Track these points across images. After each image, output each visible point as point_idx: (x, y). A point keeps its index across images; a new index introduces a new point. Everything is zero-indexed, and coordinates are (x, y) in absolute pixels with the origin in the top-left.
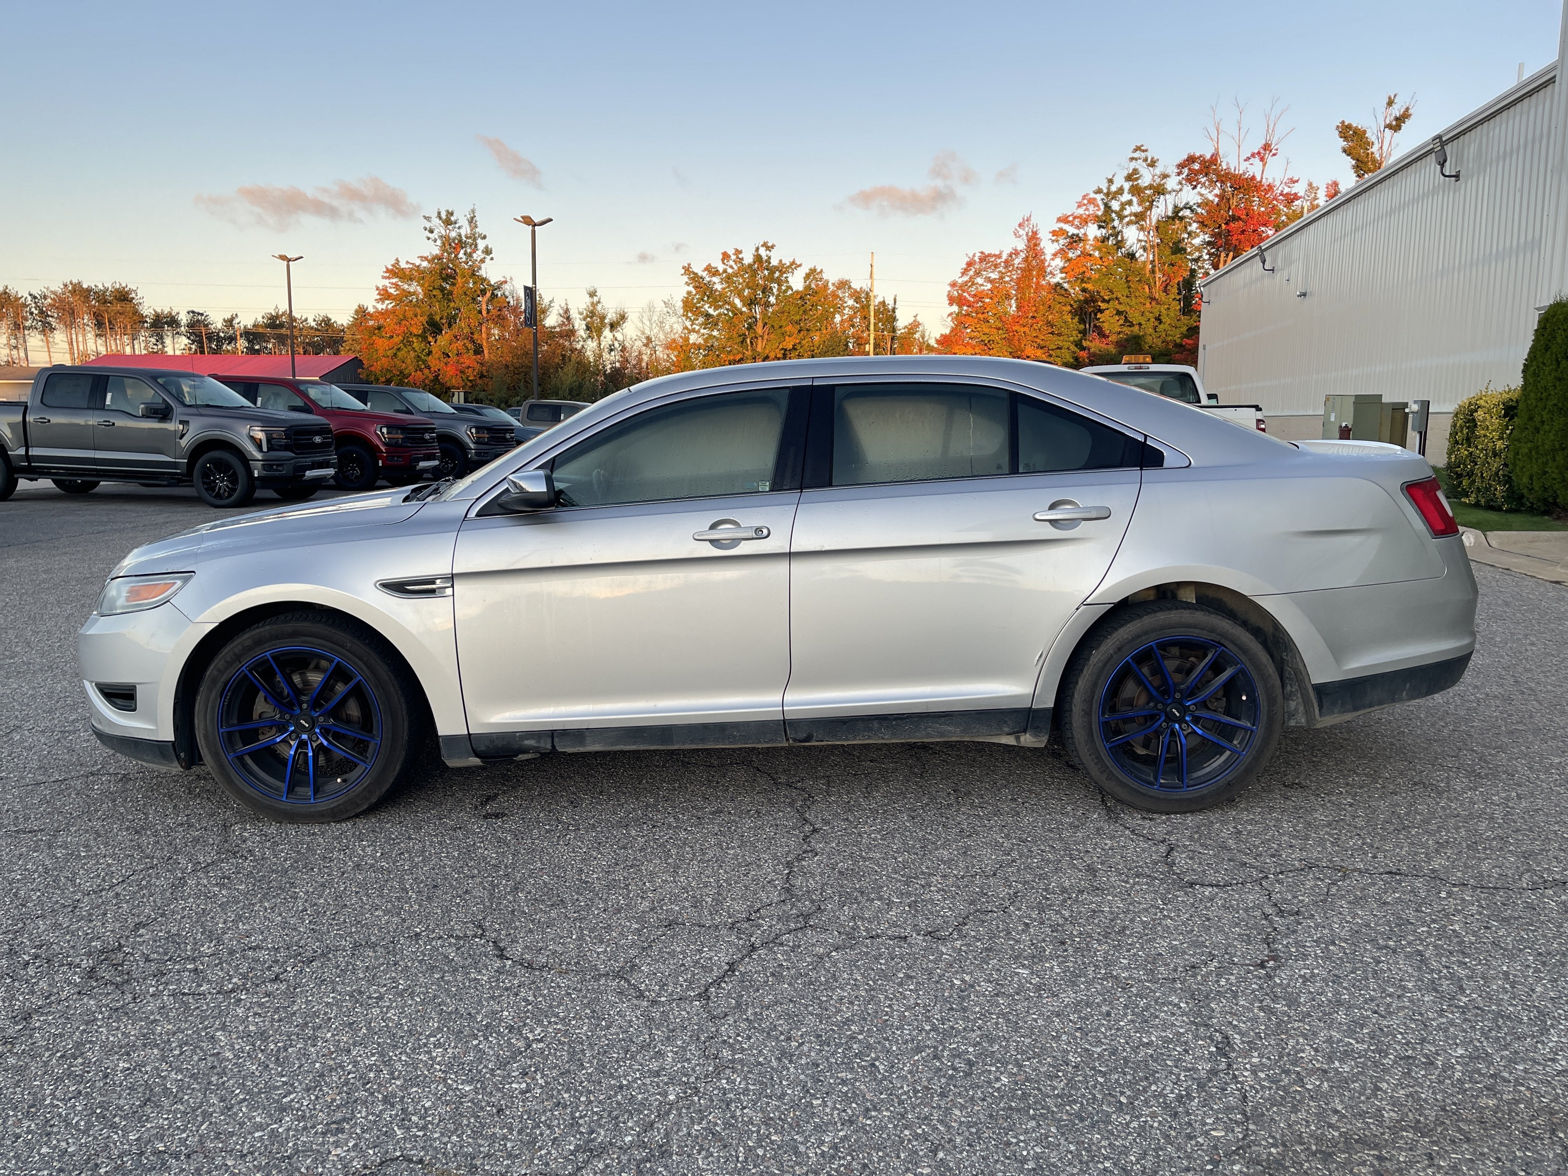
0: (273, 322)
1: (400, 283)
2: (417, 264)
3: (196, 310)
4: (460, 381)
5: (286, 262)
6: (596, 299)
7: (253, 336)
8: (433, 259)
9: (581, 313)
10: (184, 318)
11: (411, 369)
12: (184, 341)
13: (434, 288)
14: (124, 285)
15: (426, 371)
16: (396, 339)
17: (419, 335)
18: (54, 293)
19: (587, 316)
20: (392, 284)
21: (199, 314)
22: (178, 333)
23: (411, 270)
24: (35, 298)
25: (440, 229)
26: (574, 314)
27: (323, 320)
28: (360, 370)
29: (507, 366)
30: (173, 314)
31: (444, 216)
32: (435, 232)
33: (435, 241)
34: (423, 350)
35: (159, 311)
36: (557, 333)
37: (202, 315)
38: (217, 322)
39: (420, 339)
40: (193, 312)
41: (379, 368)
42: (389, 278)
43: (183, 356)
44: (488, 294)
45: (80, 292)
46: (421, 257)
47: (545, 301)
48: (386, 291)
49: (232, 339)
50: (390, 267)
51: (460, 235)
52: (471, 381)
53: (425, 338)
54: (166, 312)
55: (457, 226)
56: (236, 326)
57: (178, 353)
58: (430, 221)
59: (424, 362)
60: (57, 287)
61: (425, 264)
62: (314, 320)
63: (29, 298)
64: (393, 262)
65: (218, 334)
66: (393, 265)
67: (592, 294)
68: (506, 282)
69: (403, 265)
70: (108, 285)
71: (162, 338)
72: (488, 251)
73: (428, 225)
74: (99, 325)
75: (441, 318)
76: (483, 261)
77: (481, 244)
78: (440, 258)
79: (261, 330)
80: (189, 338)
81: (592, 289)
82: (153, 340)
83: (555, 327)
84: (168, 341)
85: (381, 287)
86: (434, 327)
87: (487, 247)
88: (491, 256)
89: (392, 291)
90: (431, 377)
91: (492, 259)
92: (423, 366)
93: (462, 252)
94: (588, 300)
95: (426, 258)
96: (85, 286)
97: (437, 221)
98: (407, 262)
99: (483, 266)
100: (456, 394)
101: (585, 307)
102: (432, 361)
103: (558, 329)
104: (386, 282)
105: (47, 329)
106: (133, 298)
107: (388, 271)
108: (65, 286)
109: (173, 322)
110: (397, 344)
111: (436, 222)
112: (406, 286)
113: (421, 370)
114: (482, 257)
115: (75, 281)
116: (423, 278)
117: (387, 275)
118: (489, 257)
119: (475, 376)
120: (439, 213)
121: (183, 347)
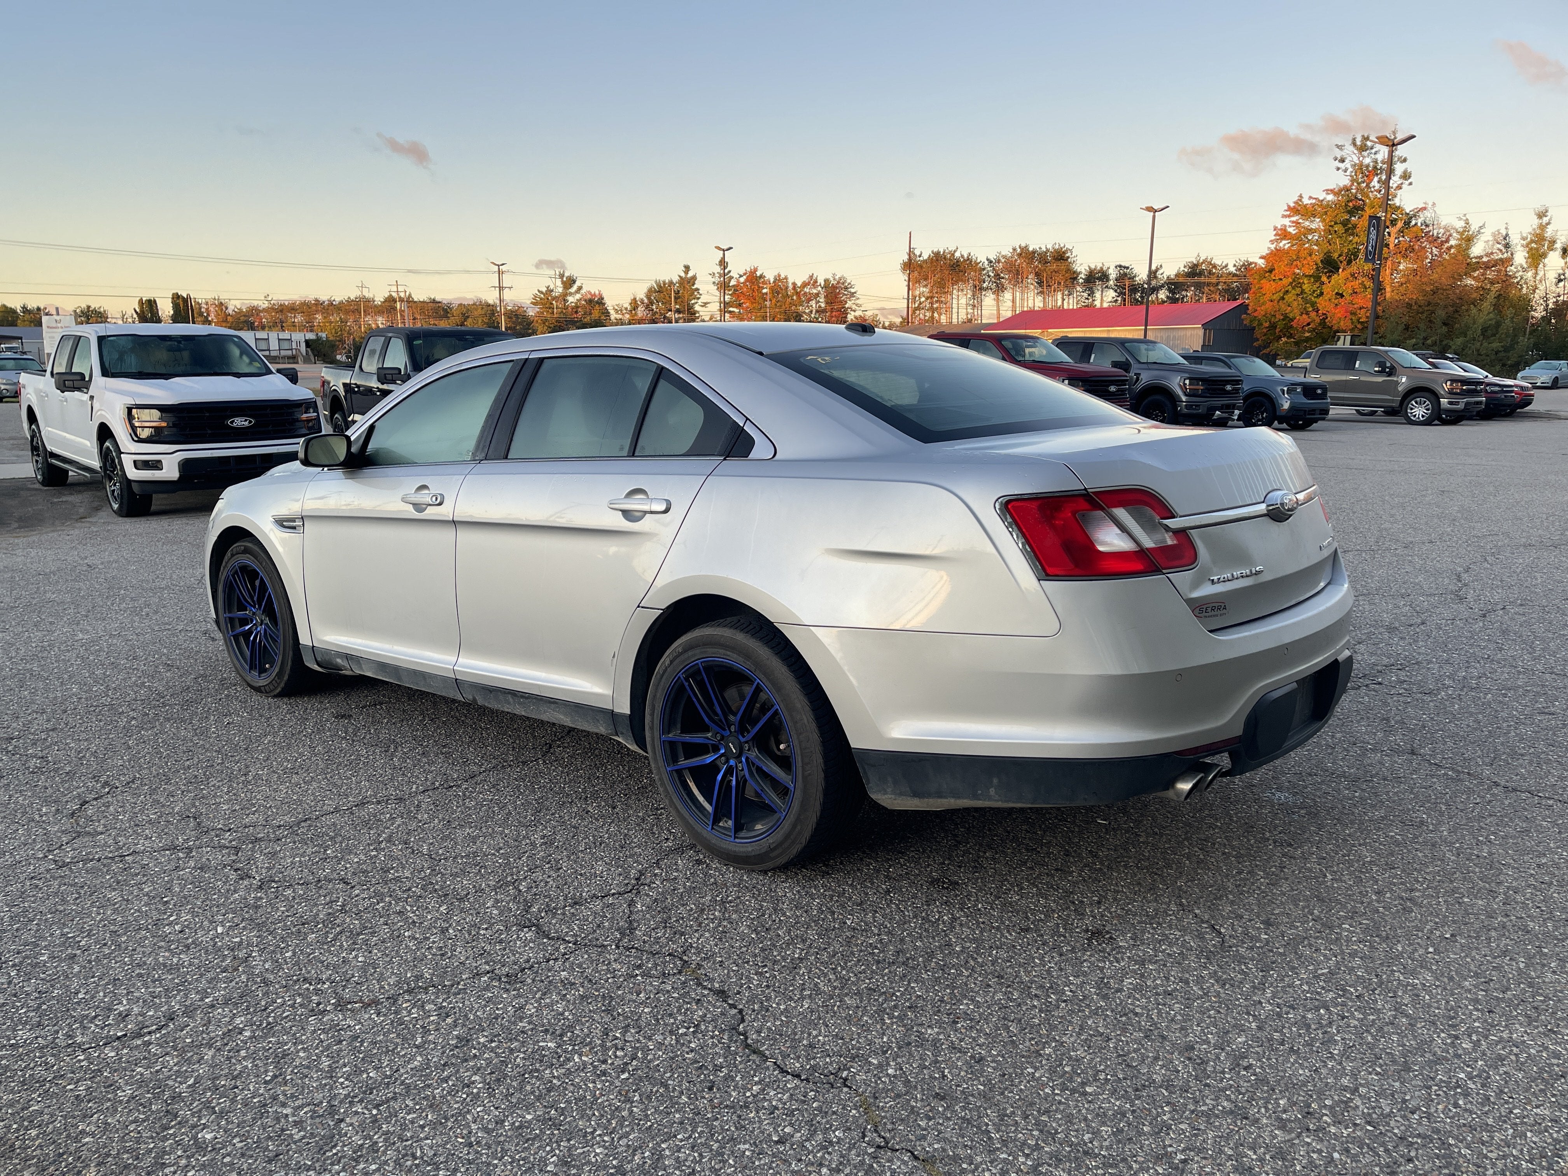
0: (1194, 271)
1: (1301, 221)
2: (1321, 198)
3: (1123, 264)
4: (1349, 323)
5: (1152, 214)
6: (1545, 220)
7: (1175, 286)
8: (1340, 191)
9: (1524, 239)
10: (1113, 274)
11: (1297, 312)
12: (1111, 294)
13: (1336, 223)
14: (1062, 245)
15: (1313, 315)
16: (1285, 281)
17: (1310, 276)
18: (1004, 257)
19: (1532, 241)
20: (1293, 222)
21: (1125, 267)
22: (1107, 287)
23: (1313, 205)
24: (991, 262)
25: (1353, 157)
26: (1515, 240)
27: (1244, 265)
28: (1244, 316)
29: (1409, 305)
30: (1104, 269)
31: (1358, 143)
32: (1347, 161)
33: (1346, 170)
34: (1314, 291)
35: (1093, 267)
36: (1484, 263)
37: (1128, 268)
38: (1141, 274)
39: (1312, 280)
40: (1120, 266)
41: (1263, 313)
42: (1289, 216)
43: (1109, 308)
44: (1400, 224)
45: (1027, 254)
46: (1327, 190)
47: (1473, 228)
48: (1285, 230)
49: (1155, 290)
50: (1292, 205)
51: (1376, 162)
52: (1362, 323)
53: (1317, 278)
54: (1099, 268)
55: (1373, 151)
56: (1159, 276)
57: (1105, 305)
58: (1341, 149)
59: (1313, 304)
60: (1007, 251)
61: (1330, 197)
62: (1235, 266)
63: (987, 262)
64: (1296, 199)
65: (1142, 285)
66: (1295, 203)
67: (1541, 215)
68: (1425, 209)
69: (1306, 201)
70: (1050, 246)
71: (1093, 293)
72: (1406, 176)
73: (1339, 153)
74: (1040, 283)
75: (1340, 255)
76: (1399, 187)
77: (1399, 168)
78: (1347, 189)
79: (1181, 280)
80: (1116, 291)
81: (1542, 209)
82: (1085, 295)
83: (1481, 257)
84: (1098, 295)
85: (1279, 227)
86: (1330, 265)
87: (1405, 172)
88: (1410, 181)
89: (1292, 230)
90: (1318, 320)
91: (1410, 184)
92: (1311, 309)
93: (1376, 179)
94: (1536, 222)
95: (1332, 191)
96: (1031, 249)
97: (1352, 148)
98: (1310, 198)
99: (1399, 192)
100: (1342, 338)
101: (1530, 230)
102: (1322, 303)
103: (1485, 259)
104: (1286, 222)
105: (1000, 289)
106: (1068, 257)
107: (1289, 208)
108: (1014, 250)
109: (1103, 276)
110: (1284, 287)
111: (1349, 149)
112: (1307, 223)
113: (1307, 313)
114: (1399, 182)
115: (1023, 245)
116: (1326, 213)
117: (1288, 213)
118: (1407, 182)
119: (1367, 317)
120: (1354, 140)
121: (1110, 299)
